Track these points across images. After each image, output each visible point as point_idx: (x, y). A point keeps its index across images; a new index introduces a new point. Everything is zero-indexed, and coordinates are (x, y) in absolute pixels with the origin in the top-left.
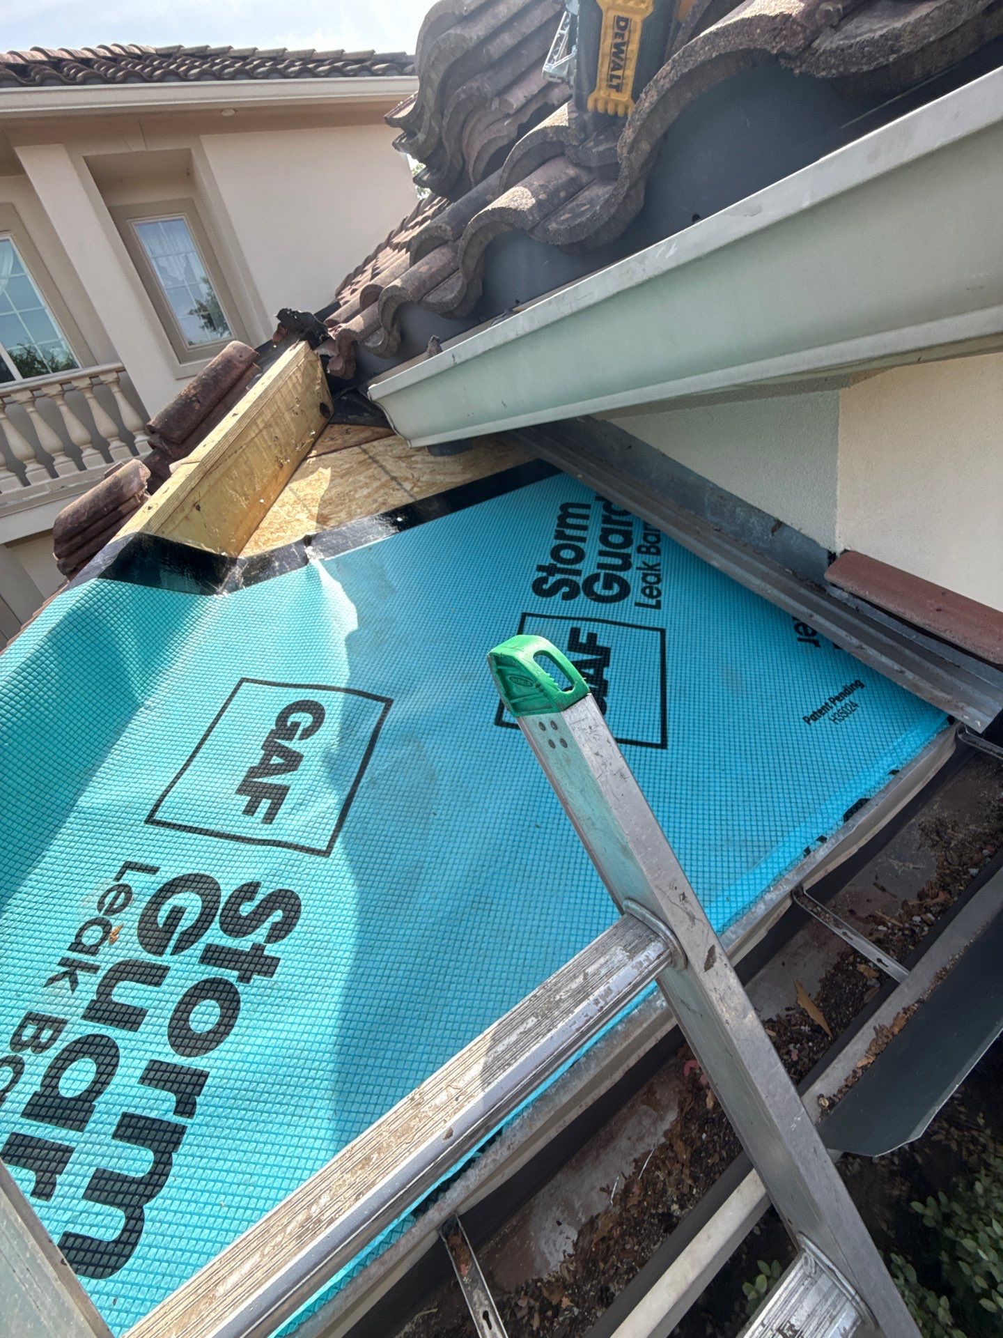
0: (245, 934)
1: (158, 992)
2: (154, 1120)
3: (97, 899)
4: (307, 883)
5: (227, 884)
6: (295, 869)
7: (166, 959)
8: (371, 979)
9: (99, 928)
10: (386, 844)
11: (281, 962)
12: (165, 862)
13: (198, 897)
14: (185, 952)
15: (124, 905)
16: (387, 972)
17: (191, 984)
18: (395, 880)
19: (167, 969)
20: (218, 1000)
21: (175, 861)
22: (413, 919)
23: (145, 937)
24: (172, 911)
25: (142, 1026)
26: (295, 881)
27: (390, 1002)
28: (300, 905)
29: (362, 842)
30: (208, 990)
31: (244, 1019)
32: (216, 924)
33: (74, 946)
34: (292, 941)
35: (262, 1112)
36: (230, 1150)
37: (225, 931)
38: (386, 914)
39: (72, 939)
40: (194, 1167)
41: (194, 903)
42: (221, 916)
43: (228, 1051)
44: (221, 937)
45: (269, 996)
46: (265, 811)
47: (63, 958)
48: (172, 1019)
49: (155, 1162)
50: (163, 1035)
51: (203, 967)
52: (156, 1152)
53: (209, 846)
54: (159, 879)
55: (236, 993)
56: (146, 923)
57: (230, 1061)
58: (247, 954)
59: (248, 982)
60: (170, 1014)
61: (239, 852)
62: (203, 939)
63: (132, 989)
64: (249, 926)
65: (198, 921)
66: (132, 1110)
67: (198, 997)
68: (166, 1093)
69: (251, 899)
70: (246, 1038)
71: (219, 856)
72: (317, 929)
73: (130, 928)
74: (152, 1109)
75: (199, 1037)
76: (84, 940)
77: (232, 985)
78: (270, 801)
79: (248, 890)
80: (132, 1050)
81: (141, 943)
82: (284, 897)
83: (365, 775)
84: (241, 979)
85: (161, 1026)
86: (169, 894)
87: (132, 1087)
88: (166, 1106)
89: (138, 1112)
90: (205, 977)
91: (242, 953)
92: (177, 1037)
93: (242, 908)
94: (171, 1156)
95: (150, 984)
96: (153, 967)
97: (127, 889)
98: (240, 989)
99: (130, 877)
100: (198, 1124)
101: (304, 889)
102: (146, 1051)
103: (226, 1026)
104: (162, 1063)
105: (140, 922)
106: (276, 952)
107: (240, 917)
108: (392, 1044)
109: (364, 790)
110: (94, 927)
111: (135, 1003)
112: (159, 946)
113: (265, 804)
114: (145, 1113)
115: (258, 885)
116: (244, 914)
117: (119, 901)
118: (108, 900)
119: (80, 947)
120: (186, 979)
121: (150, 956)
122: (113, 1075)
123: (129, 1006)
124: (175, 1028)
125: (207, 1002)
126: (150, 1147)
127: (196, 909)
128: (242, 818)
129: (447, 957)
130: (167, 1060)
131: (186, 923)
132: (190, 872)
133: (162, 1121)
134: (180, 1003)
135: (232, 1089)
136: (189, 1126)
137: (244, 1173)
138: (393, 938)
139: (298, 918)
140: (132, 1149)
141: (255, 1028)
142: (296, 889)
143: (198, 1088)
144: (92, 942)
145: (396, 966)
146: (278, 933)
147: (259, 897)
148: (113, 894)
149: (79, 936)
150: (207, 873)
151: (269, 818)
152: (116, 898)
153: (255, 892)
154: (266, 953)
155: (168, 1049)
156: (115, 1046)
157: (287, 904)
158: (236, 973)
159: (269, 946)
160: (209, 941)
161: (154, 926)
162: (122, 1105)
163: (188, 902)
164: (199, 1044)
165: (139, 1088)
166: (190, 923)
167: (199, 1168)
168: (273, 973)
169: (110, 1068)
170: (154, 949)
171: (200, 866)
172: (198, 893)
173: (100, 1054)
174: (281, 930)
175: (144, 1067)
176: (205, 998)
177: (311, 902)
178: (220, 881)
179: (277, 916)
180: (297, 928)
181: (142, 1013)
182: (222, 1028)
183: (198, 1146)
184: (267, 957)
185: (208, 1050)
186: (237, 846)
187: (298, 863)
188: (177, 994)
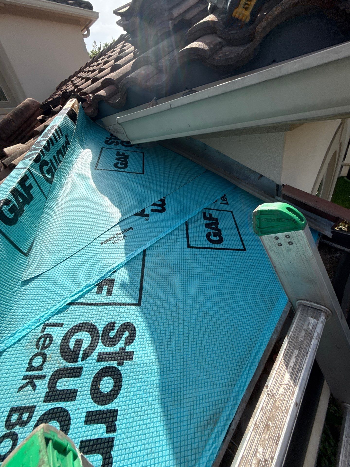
0: (115, 345)
1: (80, 380)
2: (98, 439)
3: (35, 344)
4: (135, 318)
5: (99, 325)
6: (128, 313)
7: (80, 363)
8: (174, 352)
9: (40, 357)
10: (162, 297)
11: (134, 353)
12: (65, 320)
13: (87, 333)
14: (88, 358)
15: (50, 344)
16: (179, 348)
17: (95, 372)
18: (170, 310)
19: (82, 368)
20: (111, 376)
21: (70, 319)
22: (182, 325)
23: (65, 356)
24: (76, 341)
25: (77, 397)
26: (130, 318)
27: (185, 359)
28: (135, 328)
29: (152, 298)
30: (105, 373)
31: (125, 381)
32: (100, 343)
33: (29, 369)
34: (136, 343)
35: (147, 419)
36: (138, 441)
37: (105, 345)
38: (171, 324)
39: (27, 365)
40: (123, 455)
41: (86, 336)
42: (102, 339)
43: (123, 397)
44: (105, 348)
45: (133, 368)
46: (106, 291)
47: (24, 376)
48: (91, 390)
49: (103, 459)
50: (89, 399)
51: (99, 363)
52: (102, 454)
53: (85, 310)
54: (65, 329)
55: (118, 370)
56: (64, 349)
57: (126, 401)
58: (118, 353)
59: (123, 364)
60: (90, 388)
61: (100, 310)
62: (96, 351)
63: (66, 381)
64: (115, 341)
65: (91, 343)
66: (85, 438)
67: (101, 377)
68: (100, 425)
69: (113, 329)
70: (130, 389)
71: (91, 313)
72: (145, 336)
73: (56, 353)
74: (95, 435)
75: (107, 395)
76: (34, 365)
77: (115, 367)
78: (107, 286)
79: (111, 326)
80: (76, 410)
81: (64, 359)
82: (127, 326)
83: (145, 271)
84: (119, 364)
85: (86, 395)
86: (72, 334)
87: (82, 427)
88: (101, 431)
89: (89, 438)
90: (102, 367)
91: (116, 353)
92: (96, 398)
93: (110, 334)
94: (110, 453)
95: (75, 377)
96: (74, 368)
97: (49, 335)
98: (120, 369)
99: (49, 330)
100: (119, 434)
101: (134, 320)
102: (83, 408)
103: (118, 386)
104: (93, 412)
105: (61, 349)
106: (131, 349)
107: (110, 338)
108: (191, 376)
109: (146, 277)
110: (38, 357)
111: (70, 388)
112: (74, 358)
113: (105, 288)
114: (93, 437)
115: (114, 323)
116: (112, 337)
117: (47, 342)
118: (41, 343)
119: (33, 368)
120: (93, 370)
121: (71, 364)
122: (70, 424)
123: (67, 390)
124: (94, 394)
125: (106, 378)
126: (99, 453)
127: (88, 339)
128: (97, 295)
129: (200, 336)
130: (95, 410)
131: (85, 345)
132: (79, 322)
133: (101, 439)
134: (93, 382)
135: (131, 413)
136: (115, 436)
137: (147, 449)
138: (177, 333)
139: (136, 333)
140: (90, 457)
141: (132, 384)
142: (131, 321)
143: (115, 418)
144: (38, 364)
145: (182, 344)
146: (129, 341)
147: (116, 328)
148: (42, 340)
149: (30, 363)
150: (88, 322)
151: (109, 293)
152: (45, 341)
153: (114, 326)
154: (126, 351)
155: (94, 404)
156: (66, 411)
157: (129, 328)
158: (116, 362)
159: (127, 347)
160: (99, 351)
161: (69, 350)
162: (79, 438)
163: (83, 336)
164: (108, 398)
165: (86, 427)
166: (87, 345)
167: (126, 454)
168: (132, 358)
169: (67, 422)
170: (72, 360)
171: (83, 319)
172: (86, 331)
173: (59, 417)
174: (130, 340)
175: (85, 416)
176: (104, 376)
177: (139, 326)
178: (95, 324)
179: (126, 334)
180: (137, 337)
181: (75, 392)
182: (117, 388)
183: (122, 444)
184: (128, 352)
185: (113, 399)
186: (98, 308)
187: (128, 311)
188: (90, 378)
